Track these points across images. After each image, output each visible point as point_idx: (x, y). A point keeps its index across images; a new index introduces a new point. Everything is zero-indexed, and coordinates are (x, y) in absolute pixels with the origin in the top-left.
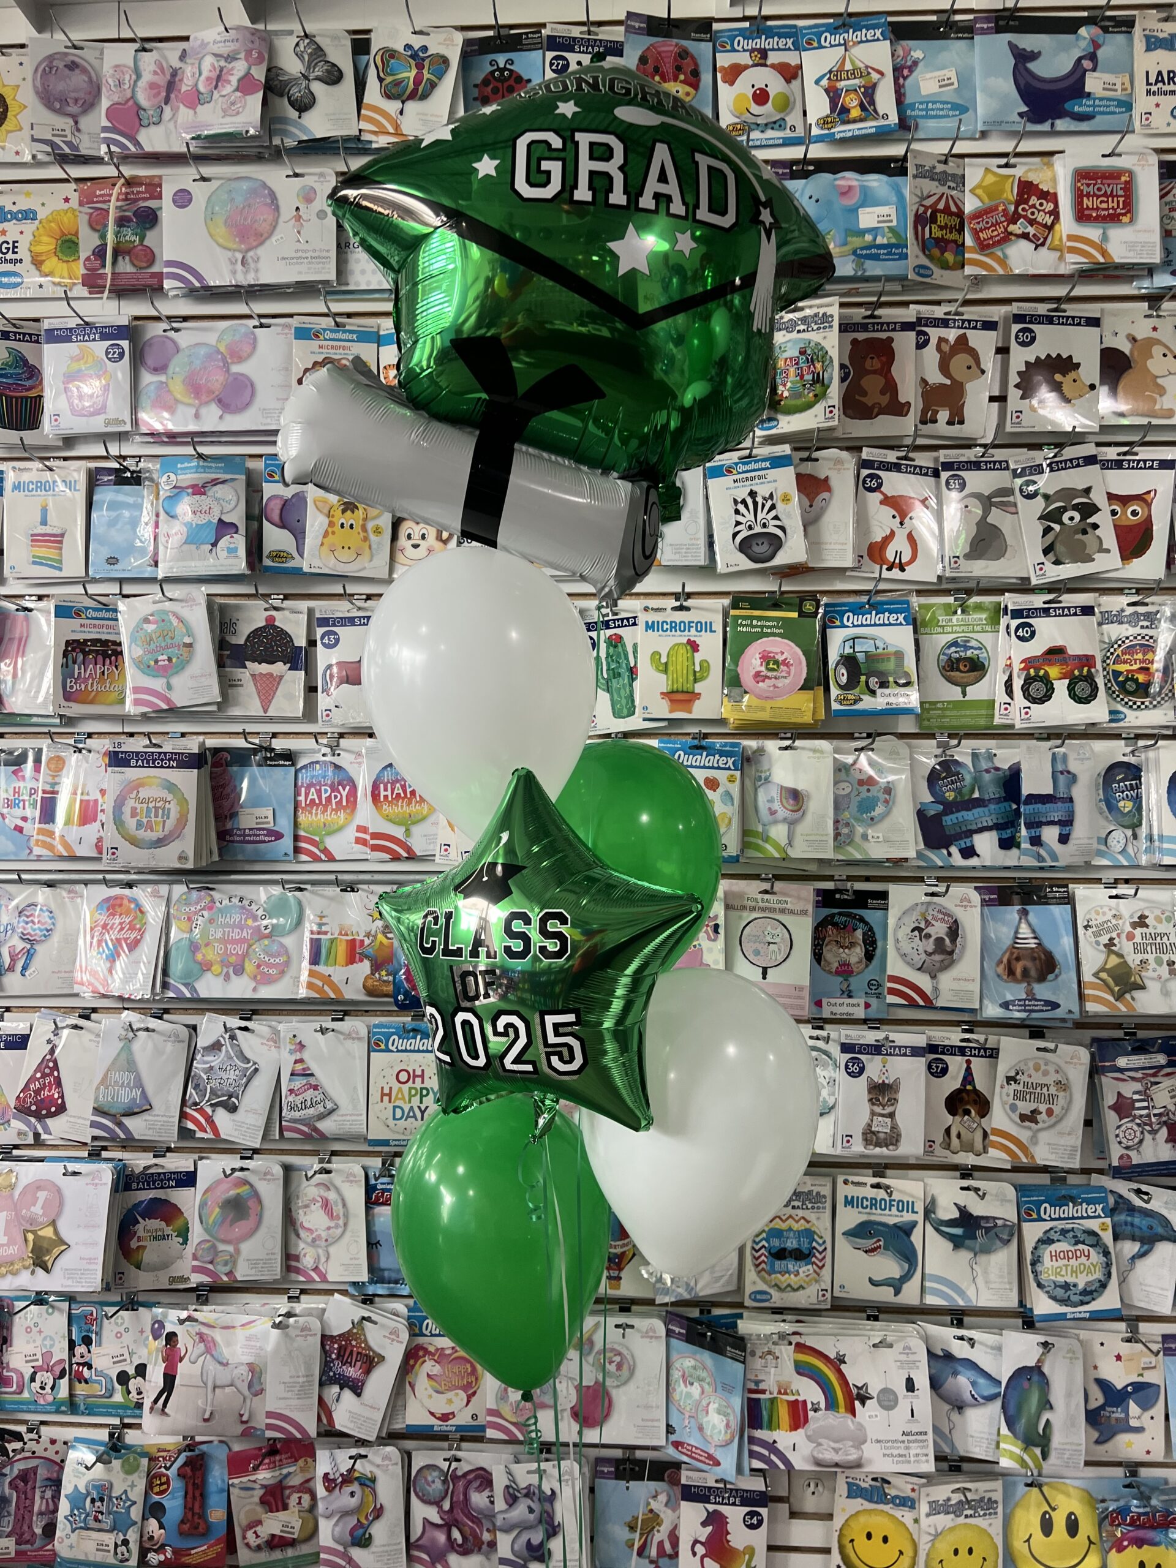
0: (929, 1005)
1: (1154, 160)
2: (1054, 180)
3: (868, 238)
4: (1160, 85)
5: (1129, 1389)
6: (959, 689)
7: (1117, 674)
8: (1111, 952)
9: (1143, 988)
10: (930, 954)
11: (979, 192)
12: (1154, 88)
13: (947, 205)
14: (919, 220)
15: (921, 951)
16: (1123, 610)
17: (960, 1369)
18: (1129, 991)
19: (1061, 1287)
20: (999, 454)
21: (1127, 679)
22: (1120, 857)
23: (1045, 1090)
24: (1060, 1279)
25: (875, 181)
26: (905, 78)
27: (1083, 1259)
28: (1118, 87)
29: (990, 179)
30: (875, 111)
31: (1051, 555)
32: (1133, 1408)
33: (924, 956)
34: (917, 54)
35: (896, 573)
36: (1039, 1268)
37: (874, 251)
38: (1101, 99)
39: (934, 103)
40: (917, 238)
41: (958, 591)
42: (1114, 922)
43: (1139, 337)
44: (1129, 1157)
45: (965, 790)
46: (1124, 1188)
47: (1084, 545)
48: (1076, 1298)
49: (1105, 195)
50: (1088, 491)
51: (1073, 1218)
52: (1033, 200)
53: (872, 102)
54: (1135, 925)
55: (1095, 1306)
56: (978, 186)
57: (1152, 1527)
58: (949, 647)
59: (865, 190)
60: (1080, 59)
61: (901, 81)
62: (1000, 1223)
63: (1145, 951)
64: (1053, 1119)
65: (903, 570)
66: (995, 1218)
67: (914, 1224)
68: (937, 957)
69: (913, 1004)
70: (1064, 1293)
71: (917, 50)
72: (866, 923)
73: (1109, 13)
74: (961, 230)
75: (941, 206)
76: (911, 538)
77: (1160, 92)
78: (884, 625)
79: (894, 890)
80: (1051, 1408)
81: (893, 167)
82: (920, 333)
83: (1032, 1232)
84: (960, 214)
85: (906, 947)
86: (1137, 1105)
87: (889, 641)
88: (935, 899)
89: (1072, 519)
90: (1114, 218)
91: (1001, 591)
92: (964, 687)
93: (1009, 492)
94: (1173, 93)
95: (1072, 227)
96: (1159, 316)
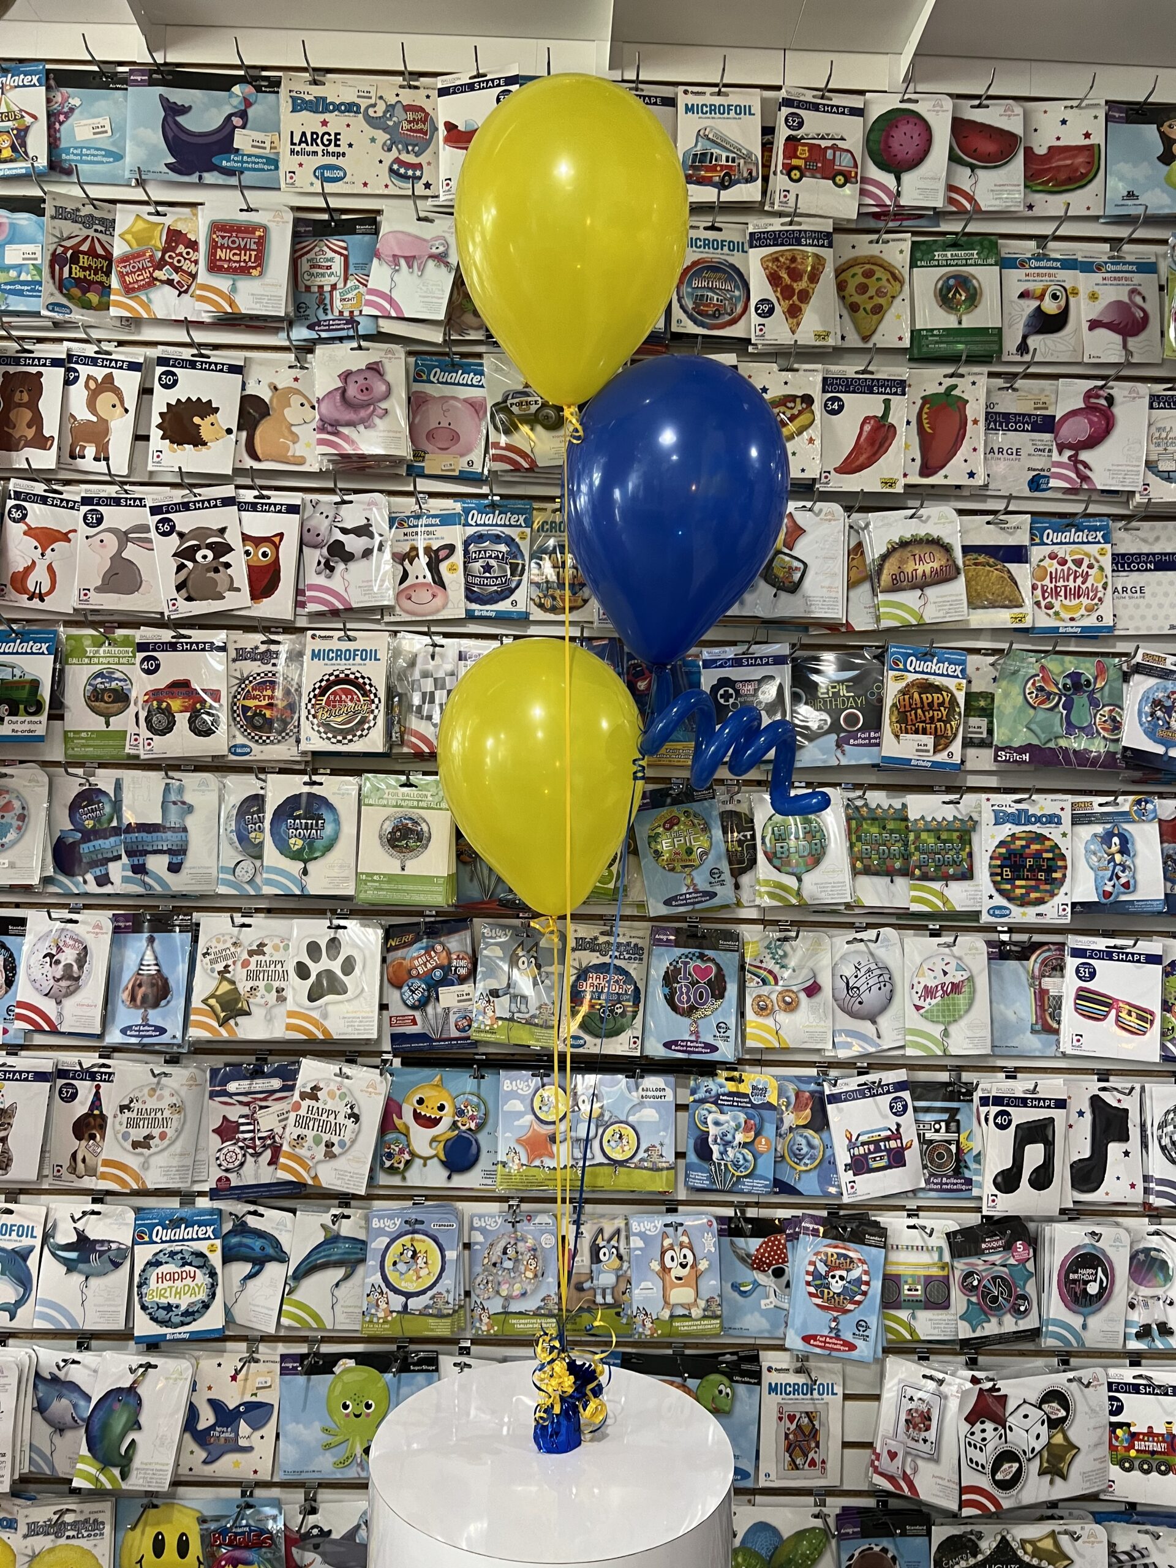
0: (55, 1031)
1: (289, 217)
2: (197, 232)
3: (13, 274)
4: (303, 145)
5: (242, 1409)
6: (102, 719)
7: (246, 709)
8: (224, 978)
9: (248, 1014)
10: (58, 980)
11: (129, 237)
12: (297, 148)
13: (92, 248)
14: (56, 260)
15: (50, 977)
16: (257, 648)
17: (65, 1391)
18: (234, 1017)
19: (163, 1308)
20: (138, 491)
21: (255, 714)
22: (247, 887)
23: (159, 1115)
24: (164, 1301)
25: (24, 219)
26: (61, 123)
27: (189, 1280)
28: (267, 145)
29: (140, 225)
30: (26, 153)
31: (183, 591)
32: (244, 1428)
33: (52, 982)
34: (75, 101)
35: (36, 603)
36: (144, 1290)
37: (18, 287)
38: (249, 156)
39: (88, 149)
40: (53, 277)
41: (101, 624)
42: (233, 949)
43: (279, 387)
44: (228, 1179)
45: (104, 819)
46: (241, 1208)
47: (215, 583)
48: (176, 1320)
49: (239, 248)
50: (222, 531)
51: (184, 1240)
52: (181, 248)
53: (24, 145)
54: (251, 953)
55: (195, 1327)
56: (127, 232)
57: (247, 1547)
58: (95, 678)
59: (13, 226)
60: (230, 116)
61: (57, 126)
62: (114, 1246)
63: (257, 978)
64: (166, 1142)
65: (42, 600)
66: (110, 1242)
67: (31, 1249)
68: (64, 983)
69: (40, 1030)
70: (163, 1314)
71: (75, 97)
72: (7, 950)
73: (264, 73)
74: (108, 274)
75: (85, 247)
76: (50, 568)
77: (303, 153)
78: (26, 653)
79: (29, 914)
80: (140, 1428)
81: (34, 206)
82: (69, 370)
83: (143, 1254)
84: (108, 257)
85: (37, 973)
86: (242, 1128)
87: (26, 670)
88: (69, 926)
89: (205, 557)
90: (244, 271)
91: (136, 625)
92: (107, 716)
93: (145, 529)
94: (315, 153)
95: (204, 276)
96: (302, 368)
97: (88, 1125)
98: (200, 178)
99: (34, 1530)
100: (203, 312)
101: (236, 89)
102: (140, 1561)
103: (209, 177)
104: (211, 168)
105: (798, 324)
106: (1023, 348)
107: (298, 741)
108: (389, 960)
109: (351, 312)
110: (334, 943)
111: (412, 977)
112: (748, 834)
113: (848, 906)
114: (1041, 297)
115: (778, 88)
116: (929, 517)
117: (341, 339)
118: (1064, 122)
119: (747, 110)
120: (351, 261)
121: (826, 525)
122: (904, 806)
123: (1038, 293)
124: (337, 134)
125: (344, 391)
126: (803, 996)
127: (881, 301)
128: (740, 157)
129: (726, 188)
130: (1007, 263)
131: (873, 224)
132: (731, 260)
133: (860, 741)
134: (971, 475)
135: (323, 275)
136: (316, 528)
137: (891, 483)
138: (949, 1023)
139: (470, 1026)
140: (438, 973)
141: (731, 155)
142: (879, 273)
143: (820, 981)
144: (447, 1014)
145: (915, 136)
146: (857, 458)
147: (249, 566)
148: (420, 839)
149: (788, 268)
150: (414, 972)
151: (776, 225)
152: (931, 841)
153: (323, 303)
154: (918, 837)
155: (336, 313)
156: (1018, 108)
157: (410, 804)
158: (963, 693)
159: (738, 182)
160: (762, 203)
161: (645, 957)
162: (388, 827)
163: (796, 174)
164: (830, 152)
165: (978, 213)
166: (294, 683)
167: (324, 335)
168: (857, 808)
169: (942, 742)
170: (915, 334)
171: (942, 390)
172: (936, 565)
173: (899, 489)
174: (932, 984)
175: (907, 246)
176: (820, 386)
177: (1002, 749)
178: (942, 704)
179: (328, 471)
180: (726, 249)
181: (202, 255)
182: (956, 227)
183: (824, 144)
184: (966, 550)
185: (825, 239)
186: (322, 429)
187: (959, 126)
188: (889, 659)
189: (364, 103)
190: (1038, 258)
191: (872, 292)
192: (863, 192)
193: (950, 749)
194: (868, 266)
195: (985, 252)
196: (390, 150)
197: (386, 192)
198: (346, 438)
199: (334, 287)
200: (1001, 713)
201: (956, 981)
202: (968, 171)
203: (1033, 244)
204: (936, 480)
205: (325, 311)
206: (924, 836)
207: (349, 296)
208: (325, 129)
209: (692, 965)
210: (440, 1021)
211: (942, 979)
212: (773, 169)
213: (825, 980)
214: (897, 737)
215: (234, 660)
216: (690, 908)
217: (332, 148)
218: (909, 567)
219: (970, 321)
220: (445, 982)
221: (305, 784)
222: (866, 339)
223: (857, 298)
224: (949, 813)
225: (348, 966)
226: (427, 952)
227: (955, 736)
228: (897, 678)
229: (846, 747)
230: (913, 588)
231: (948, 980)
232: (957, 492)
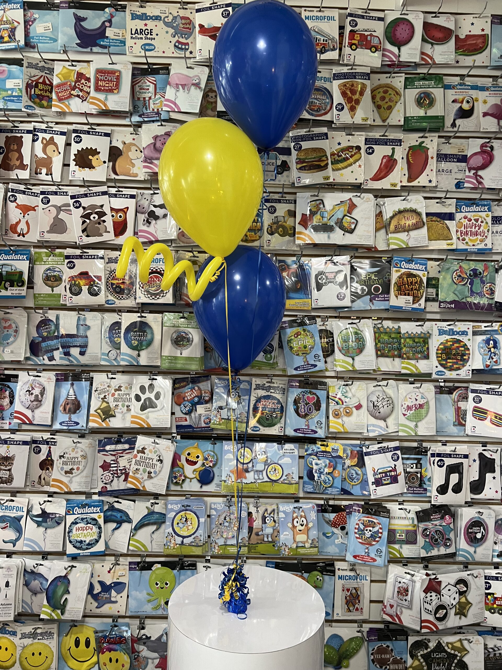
0: (31, 424)
1: (130, 67)
2: (90, 74)
3: (10, 92)
4: (136, 35)
5: (112, 585)
6: (50, 289)
7: (112, 284)
8: (104, 401)
9: (115, 416)
10: (32, 402)
11: (60, 76)
12: (134, 36)
13: (44, 81)
14: (28, 86)
15: (29, 400)
16: (117, 257)
17: (37, 577)
18: (108, 418)
19: (79, 542)
20: (65, 189)
21: (117, 287)
22: (114, 362)
23: (76, 460)
24: (79, 539)
25: (14, 68)
26: (30, 26)
27: (90, 530)
28: (121, 35)
29: (65, 71)
30: (15, 39)
31: (85, 233)
32: (113, 593)
33: (30, 403)
34: (36, 16)
35: (21, 238)
36: (71, 534)
37: (12, 98)
38: (113, 40)
39: (42, 37)
40: (27, 94)
41: (50, 247)
42: (108, 389)
43: (126, 142)
44: (106, 487)
45: (51, 332)
46: (111, 500)
47: (99, 229)
48: (84, 547)
49: (108, 80)
50: (102, 206)
51: (87, 513)
52: (83, 81)
53: (14, 35)
54: (116, 390)
55: (92, 550)
56: (60, 74)
57: (115, 644)
58: (47, 271)
59: (9, 71)
60: (104, 22)
61: (28, 26)
62: (57, 515)
63: (118, 401)
64: (79, 471)
65: (24, 237)
66: (55, 514)
67: (22, 517)
68: (35, 403)
69: (25, 423)
70: (79, 544)
71: (36, 14)
72: (10, 388)
73: (119, 3)
74: (51, 92)
75: (41, 81)
76: (27, 223)
77: (136, 38)
78: (17, 260)
79: (20, 373)
80: (69, 593)
81: (18, 62)
82: (34, 135)
83: (70, 519)
84: (51, 85)
85: (23, 399)
86: (112, 465)
87: (17, 267)
88: (37, 378)
89: (94, 218)
90: (111, 91)
91: (65, 248)
92: (52, 287)
93: (68, 205)
94: (142, 38)
95: (93, 93)
96: (136, 134)
97: (46, 464)
98: (91, 49)
99: (24, 636)
100: (93, 109)
101: (107, 10)
102: (69, 649)
103: (95, 49)
104: (96, 45)
105: (354, 114)
106: (454, 125)
107: (135, 298)
108: (175, 394)
109: (158, 109)
110: (151, 386)
111: (185, 401)
112: (331, 339)
113: (374, 370)
114: (462, 102)
115: (346, 9)
116: (411, 200)
117: (153, 121)
118: (472, 24)
119: (333, 18)
120: (158, 86)
121: (366, 203)
122: (399, 327)
123: (461, 100)
124: (151, 30)
125: (155, 144)
126: (354, 409)
127: (391, 104)
128: (329, 39)
129: (323, 53)
130: (447, 87)
131: (387, 69)
132: (325, 86)
133: (380, 299)
134: (430, 181)
135: (145, 93)
136: (142, 205)
137: (395, 185)
138: (418, 421)
139: (210, 422)
140: (196, 399)
141: (325, 39)
142: (390, 91)
143: (361, 403)
144: (200, 417)
145: (407, 30)
146: (380, 174)
147: (113, 222)
148: (188, 341)
149: (350, 89)
150: (186, 399)
151: (345, 70)
152: (411, 342)
153: (146, 106)
154: (405, 341)
155: (151, 110)
156: (452, 18)
157: (184, 326)
158: (425, 278)
159: (328, 51)
160: (339, 60)
161: (286, 392)
162: (175, 336)
163: (354, 47)
164: (369, 38)
165: (435, 65)
166: (133, 273)
167: (146, 119)
168: (378, 328)
169: (416, 299)
170: (406, 119)
171: (417, 143)
172: (414, 221)
173: (398, 188)
174: (410, 404)
175: (403, 79)
176: (364, 142)
177: (442, 302)
178: (416, 283)
179: (148, 180)
180: (323, 81)
181: (92, 84)
182: (425, 71)
183: (366, 33)
184: (428, 214)
185: (367, 76)
186: (145, 161)
187: (426, 25)
188: (393, 263)
189: (163, 16)
190: (460, 84)
191: (387, 100)
192: (383, 55)
193: (420, 302)
194: (385, 88)
195: (437, 82)
196: (174, 37)
197: (173, 55)
198: (156, 165)
199: (150, 98)
200: (442, 287)
201: (421, 403)
202: (430, 46)
203: (458, 78)
204: (415, 183)
205: (146, 108)
206: (408, 340)
207: (157, 102)
208: (146, 28)
209: (306, 396)
210: (197, 420)
211: (415, 402)
212: (344, 45)
213: (364, 404)
214: (397, 297)
215: (107, 263)
216: (305, 371)
217: (149, 36)
218: (402, 222)
219: (431, 113)
220: (199, 403)
221: (139, 317)
222: (384, 121)
223: (380, 103)
224: (419, 330)
225: (158, 396)
226: (192, 390)
227: (422, 296)
228: (397, 271)
229: (374, 301)
230: (404, 231)
231: (417, 403)
232: (424, 189)
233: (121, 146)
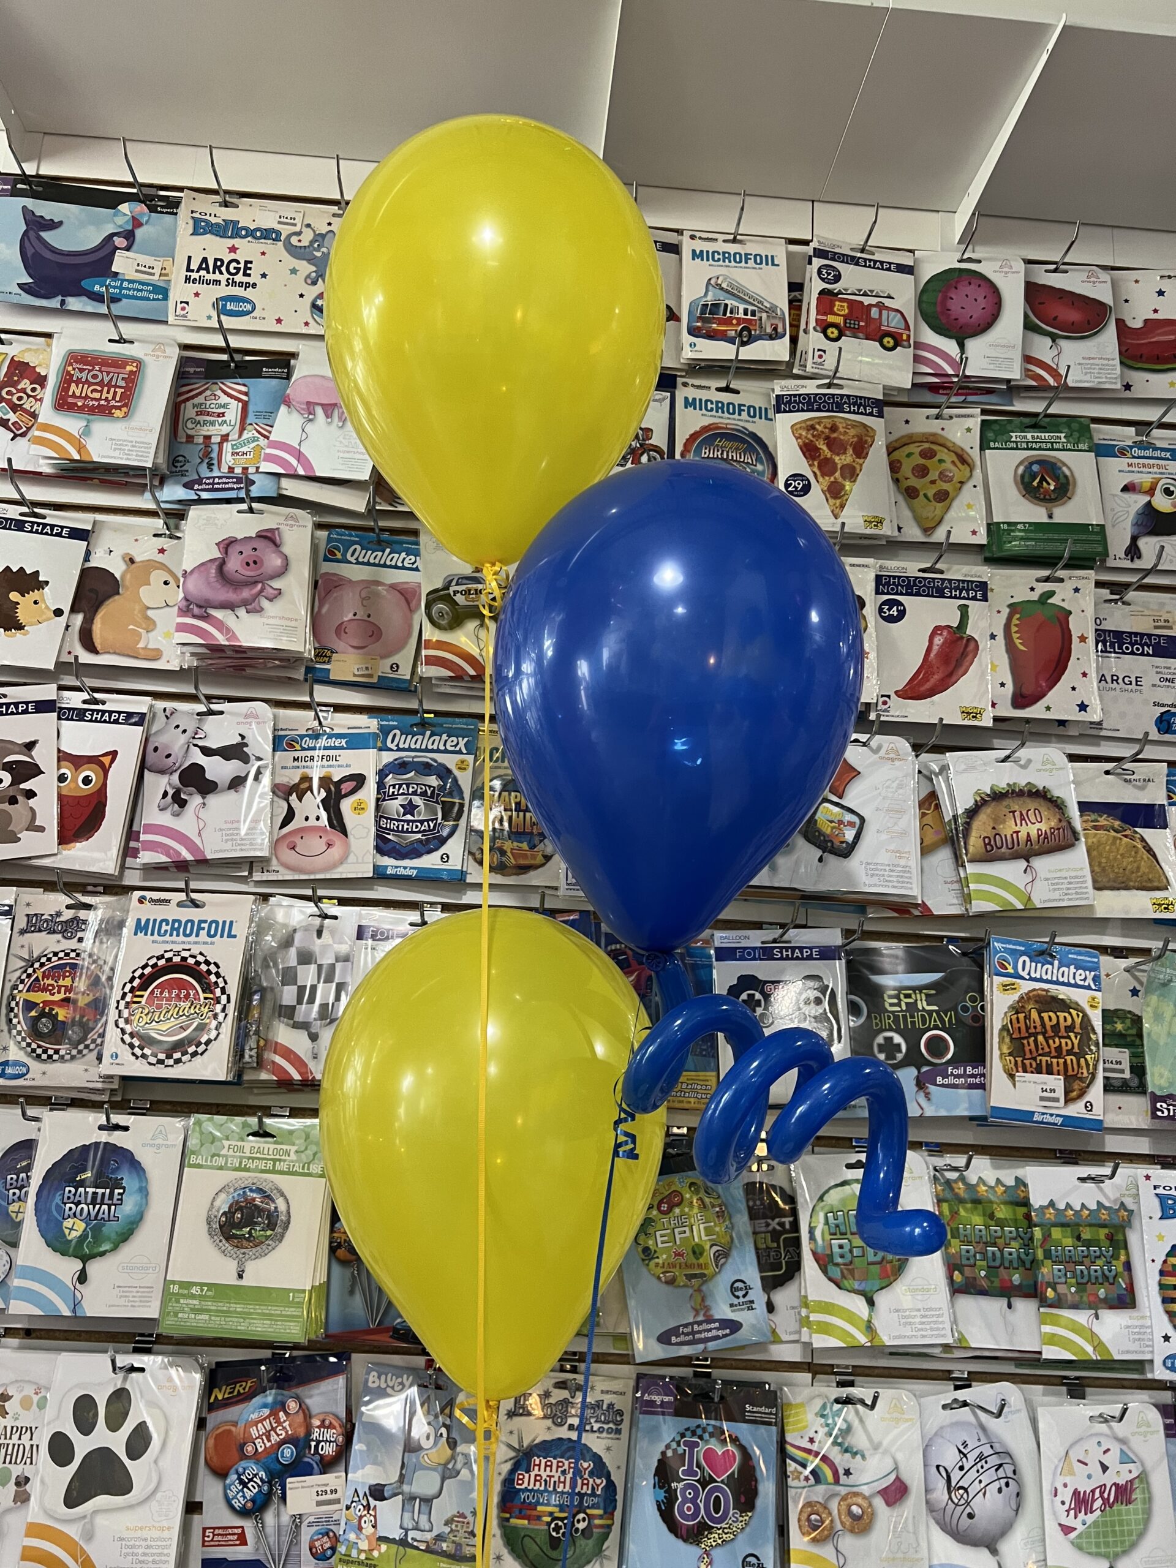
1: (175, 353)
2: (48, 364)
4: (203, 273)
12: (194, 275)
16: (59, 914)
21: (43, 1014)
28: (157, 271)
38: (130, 281)
43: (137, 559)
49: (101, 384)
50: (30, 746)
52: (25, 384)
60: (113, 235)
73: (162, 193)
77: (201, 281)
90: (104, 411)
94: (218, 282)
95: (46, 412)
96: (171, 537)
98: (63, 302)
100: (41, 460)
101: (124, 208)
103: (75, 303)
104: (80, 292)
105: (842, 506)
106: (1133, 551)
107: (100, 1058)
108: (210, 1425)
109: (245, 469)
110: (120, 1400)
111: (244, 1457)
112: (787, 1220)
113: (946, 1347)
114: (1151, 491)
115: (806, 243)
116: (1029, 761)
117: (228, 501)
118: (1161, 293)
119: (771, 261)
120: (251, 408)
121: (888, 765)
122: (1020, 1182)
123: (1146, 486)
124: (246, 262)
125: (221, 564)
126: (879, 1503)
127: (945, 486)
128: (762, 310)
129: (744, 344)
130: (1103, 451)
131: (929, 397)
132: (751, 428)
133: (951, 1080)
134: (1083, 707)
135: (212, 424)
136: (167, 746)
137: (975, 714)
138: (1117, 1556)
139: (333, 1549)
140: (288, 1453)
141: (750, 308)
142: (942, 454)
143: (905, 1477)
144: (298, 1527)
145: (980, 299)
146: (926, 679)
147: (61, 797)
148: (272, 1226)
149: (827, 438)
150: (249, 1449)
151: (810, 387)
152: (1068, 1241)
153: (208, 457)
154: (1047, 1236)
155: (225, 469)
156: (1105, 276)
157: (262, 1165)
158: (1099, 1012)
159: (759, 338)
160: (790, 365)
161: (625, 1427)
162: (223, 1204)
163: (833, 332)
164: (874, 312)
165: (1064, 391)
167: (205, 495)
168: (948, 1182)
169: (1075, 1089)
170: (992, 528)
171: (1034, 596)
172: (1044, 827)
173: (987, 721)
174: (1085, 1487)
175: (975, 423)
176: (871, 585)
177: (1163, 1099)
178: (1070, 1028)
179: (189, 669)
180: (744, 414)
181: (48, 394)
182: (1037, 407)
183: (867, 301)
184: (1084, 807)
185: (878, 407)
186: (185, 611)
187: (1034, 292)
188: (992, 960)
189: (285, 230)
190: (1140, 445)
191: (933, 475)
192: (917, 359)
193: (1087, 1098)
194: (926, 445)
195: (1076, 435)
196: (314, 283)
197: (305, 330)
198: (220, 625)
199: (225, 438)
200: (1155, 1046)
201: (1121, 1481)
202: (1048, 341)
203: (1132, 430)
204: (1035, 711)
205: (210, 466)
206: (1056, 1233)
207: (245, 449)
208: (233, 256)
209: (702, 1448)
210: (285, 1539)
211: (1099, 1478)
212: (803, 326)
213: (914, 1477)
214: (1012, 1076)
215: (22, 932)
216: (701, 1346)
217: (239, 278)
218: (1009, 828)
219: (1064, 514)
220: (299, 1468)
221: (101, 1128)
222: (928, 530)
223: (914, 482)
224: (1085, 1197)
225: (139, 1442)
226: (274, 1414)
227: (1093, 1076)
228: (1006, 988)
229: (932, 1088)
230: (1016, 856)
231: (1109, 1479)
232: (1061, 730)
233: (117, 568)
